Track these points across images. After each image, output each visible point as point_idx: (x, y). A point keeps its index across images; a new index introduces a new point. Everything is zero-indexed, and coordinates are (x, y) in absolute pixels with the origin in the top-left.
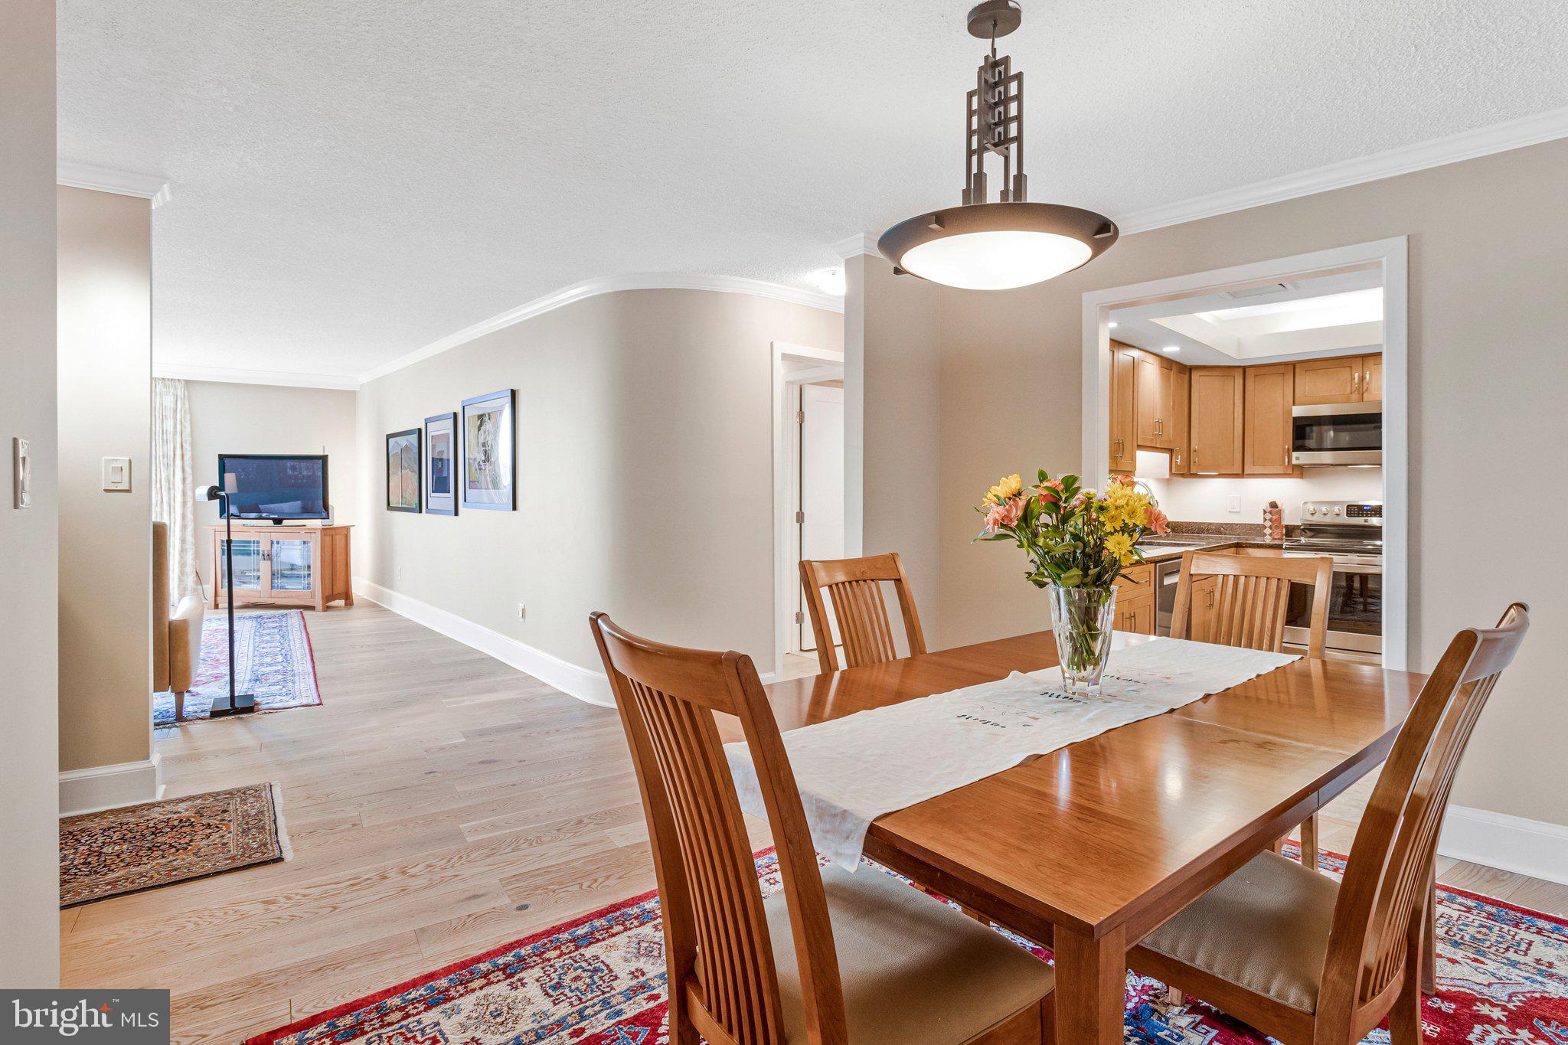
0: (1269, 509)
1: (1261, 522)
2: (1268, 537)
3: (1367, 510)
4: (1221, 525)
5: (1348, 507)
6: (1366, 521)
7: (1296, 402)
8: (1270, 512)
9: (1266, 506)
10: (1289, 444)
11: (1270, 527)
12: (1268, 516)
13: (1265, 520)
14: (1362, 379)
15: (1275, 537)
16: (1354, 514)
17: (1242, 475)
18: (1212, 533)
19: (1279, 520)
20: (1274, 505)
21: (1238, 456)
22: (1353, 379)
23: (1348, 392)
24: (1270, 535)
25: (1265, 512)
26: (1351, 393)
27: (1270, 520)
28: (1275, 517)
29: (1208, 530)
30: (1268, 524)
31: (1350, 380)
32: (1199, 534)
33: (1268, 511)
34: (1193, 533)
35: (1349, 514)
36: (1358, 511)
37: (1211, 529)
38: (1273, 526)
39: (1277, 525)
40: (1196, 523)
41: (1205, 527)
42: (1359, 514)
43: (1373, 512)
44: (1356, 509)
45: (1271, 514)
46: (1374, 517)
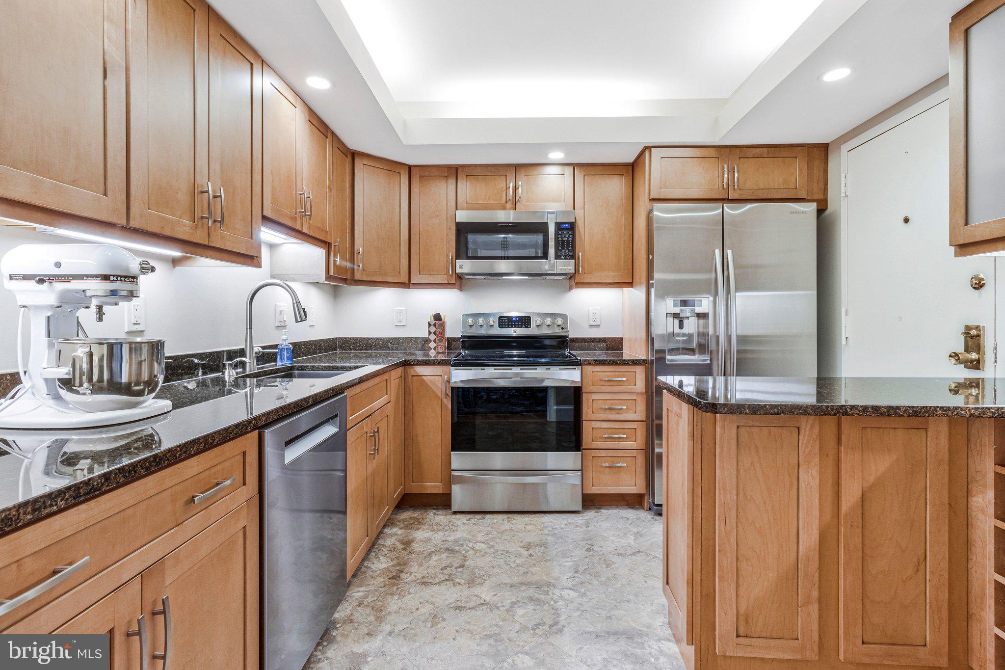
0: (433, 322)
1: (426, 335)
2: (433, 351)
3: (515, 321)
4: (389, 340)
5: (500, 318)
6: (514, 332)
7: (458, 207)
8: (435, 325)
9: (430, 318)
10: (452, 253)
11: (435, 341)
12: (433, 329)
13: (430, 333)
14: (515, 189)
15: (439, 350)
16: (505, 325)
17: (407, 285)
18: (381, 348)
19: (442, 333)
20: (437, 317)
21: (404, 262)
22: (507, 188)
23: (504, 201)
24: (435, 349)
25: (430, 325)
26: (506, 203)
27: (435, 333)
28: (439, 330)
29: (376, 346)
30: (433, 337)
31: (505, 188)
32: (367, 350)
33: (432, 324)
34: (360, 350)
35: (501, 325)
36: (509, 322)
37: (379, 344)
38: (437, 340)
39: (441, 337)
40: (364, 338)
41: (373, 343)
42: (509, 325)
43: (520, 323)
44: (506, 321)
45: (435, 327)
46: (521, 327)
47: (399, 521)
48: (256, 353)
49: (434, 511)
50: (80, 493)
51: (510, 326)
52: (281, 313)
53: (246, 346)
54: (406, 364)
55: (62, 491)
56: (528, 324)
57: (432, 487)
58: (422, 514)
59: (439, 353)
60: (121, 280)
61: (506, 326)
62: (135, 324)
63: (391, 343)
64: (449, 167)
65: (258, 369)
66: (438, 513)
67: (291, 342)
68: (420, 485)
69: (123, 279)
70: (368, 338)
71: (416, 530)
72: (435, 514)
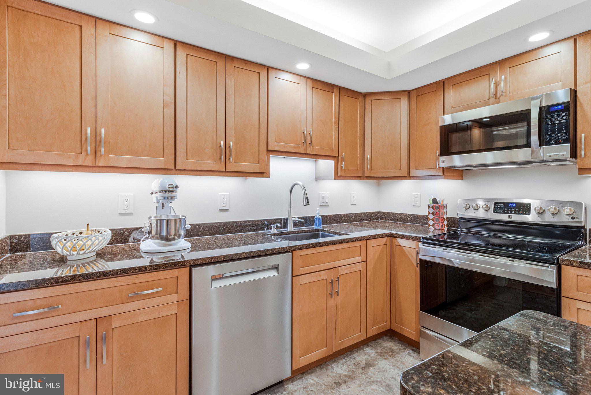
0: (431, 204)
1: (426, 215)
2: (431, 227)
3: (512, 208)
4: (407, 215)
5: (495, 204)
6: (510, 217)
7: (445, 113)
8: (433, 207)
9: (429, 202)
10: (438, 152)
11: (433, 219)
12: (431, 210)
13: (429, 213)
14: (499, 84)
15: (437, 228)
16: (500, 210)
19: (441, 214)
20: (435, 201)
21: (404, 161)
22: (490, 85)
24: (433, 225)
25: (429, 207)
26: (489, 99)
27: (433, 213)
28: (436, 211)
30: (431, 216)
31: (488, 86)
32: (395, 221)
33: (431, 207)
34: (392, 221)
35: (496, 211)
36: (505, 208)
37: (402, 218)
38: (435, 219)
39: (437, 217)
40: (393, 213)
41: (399, 217)
42: (504, 210)
43: (517, 210)
44: (502, 206)
45: (433, 209)
46: (518, 214)
47: (381, 347)
48: (293, 221)
49: (411, 351)
50: (59, 281)
51: (506, 212)
52: (323, 198)
53: (288, 217)
54: (391, 236)
55: (50, 279)
56: (526, 211)
57: (408, 332)
58: (400, 349)
59: (435, 229)
60: (164, 193)
61: (502, 212)
62: (223, 206)
63: (410, 218)
64: (437, 83)
65: (294, 229)
66: (412, 354)
67: (321, 215)
68: (400, 327)
69: (165, 192)
70: (396, 213)
71: (384, 359)
72: (409, 354)
